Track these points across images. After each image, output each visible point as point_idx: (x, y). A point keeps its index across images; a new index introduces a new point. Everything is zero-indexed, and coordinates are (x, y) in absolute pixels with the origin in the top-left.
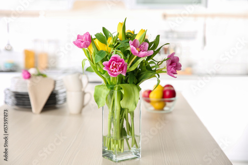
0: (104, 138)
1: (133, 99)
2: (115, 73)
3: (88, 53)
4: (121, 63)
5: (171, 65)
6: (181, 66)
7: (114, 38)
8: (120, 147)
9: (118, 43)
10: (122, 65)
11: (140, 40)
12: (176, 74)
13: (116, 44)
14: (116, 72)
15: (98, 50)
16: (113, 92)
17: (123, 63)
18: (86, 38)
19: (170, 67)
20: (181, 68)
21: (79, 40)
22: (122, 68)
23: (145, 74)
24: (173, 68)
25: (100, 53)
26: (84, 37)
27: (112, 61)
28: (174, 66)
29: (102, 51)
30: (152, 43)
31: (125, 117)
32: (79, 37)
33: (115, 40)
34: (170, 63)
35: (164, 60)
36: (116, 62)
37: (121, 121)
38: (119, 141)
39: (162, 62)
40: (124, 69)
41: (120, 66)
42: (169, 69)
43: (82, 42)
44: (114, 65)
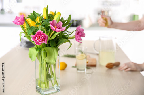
0: (37, 80)
1: (53, 57)
2: (39, 43)
3: (23, 28)
4: (43, 36)
5: (78, 34)
6: (85, 34)
7: (40, 19)
8: (46, 86)
9: (43, 22)
10: (44, 37)
11: (57, 20)
12: (81, 40)
13: (42, 22)
14: (40, 41)
15: (30, 26)
16: (41, 52)
17: (44, 36)
18: (21, 19)
19: (78, 36)
20: (85, 35)
21: (16, 20)
22: (44, 39)
23: (61, 40)
24: (79, 37)
25: (30, 28)
26: (20, 18)
27: (37, 34)
28: (80, 35)
29: (32, 27)
30: (66, 21)
31: (49, 67)
32: (17, 18)
33: (41, 19)
34: (77, 33)
35: (74, 31)
36: (40, 35)
37: (47, 70)
38: (46, 83)
39: (72, 32)
40: (46, 39)
41: (42, 37)
42: (77, 37)
43: (18, 21)
44: (39, 37)
